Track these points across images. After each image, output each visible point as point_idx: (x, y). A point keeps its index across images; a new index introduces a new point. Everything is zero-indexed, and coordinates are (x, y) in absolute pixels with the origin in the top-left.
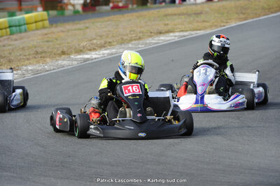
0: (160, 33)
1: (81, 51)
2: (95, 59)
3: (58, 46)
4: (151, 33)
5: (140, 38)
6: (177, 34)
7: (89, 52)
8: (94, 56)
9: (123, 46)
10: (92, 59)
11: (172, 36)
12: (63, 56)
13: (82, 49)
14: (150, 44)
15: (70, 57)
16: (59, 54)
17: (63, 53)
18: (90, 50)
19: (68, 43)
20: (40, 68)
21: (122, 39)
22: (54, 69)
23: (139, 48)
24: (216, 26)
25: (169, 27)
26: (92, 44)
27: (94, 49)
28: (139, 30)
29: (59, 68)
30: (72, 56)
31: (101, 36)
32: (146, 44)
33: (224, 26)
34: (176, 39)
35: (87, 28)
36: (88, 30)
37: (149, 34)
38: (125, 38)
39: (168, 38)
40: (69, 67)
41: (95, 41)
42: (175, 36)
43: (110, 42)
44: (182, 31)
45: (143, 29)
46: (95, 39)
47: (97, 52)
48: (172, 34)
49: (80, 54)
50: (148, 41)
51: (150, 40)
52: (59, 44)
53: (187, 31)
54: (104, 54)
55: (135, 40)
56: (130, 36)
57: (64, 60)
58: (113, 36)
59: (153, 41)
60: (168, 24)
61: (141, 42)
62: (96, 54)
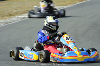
19: (6, 11)
20: (5, 21)
22: (12, 22)
24: (71, 4)
29: (14, 21)
33: (75, 4)
46: (18, 9)
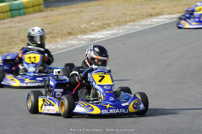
0: (151, 16)
1: (84, 32)
2: (100, 39)
3: (61, 28)
4: (143, 15)
5: (134, 21)
6: (167, 16)
7: (93, 33)
8: (99, 37)
9: (121, 27)
10: (98, 39)
11: (162, 18)
12: (71, 37)
13: (85, 30)
14: (145, 25)
15: (77, 37)
16: (66, 35)
17: (70, 34)
18: (92, 31)
21: (118, 21)
23: (137, 29)
25: (157, 10)
26: (91, 26)
27: (96, 30)
28: (130, 13)
30: (79, 37)
31: (97, 19)
32: (142, 25)
34: (168, 21)
35: (82, 11)
36: (83, 13)
37: (142, 17)
38: (120, 20)
39: (160, 20)
40: (79, 46)
41: (93, 23)
42: (166, 18)
43: (108, 24)
44: (170, 14)
45: (133, 13)
47: (100, 33)
48: (161, 17)
49: (85, 35)
50: (142, 23)
51: (143, 22)
52: (61, 26)
53: (174, 14)
54: (106, 34)
55: (130, 22)
56: (124, 18)
57: (72, 40)
58: (108, 19)
59: (147, 23)
60: (154, 8)
61: (136, 23)
62: (100, 34)
